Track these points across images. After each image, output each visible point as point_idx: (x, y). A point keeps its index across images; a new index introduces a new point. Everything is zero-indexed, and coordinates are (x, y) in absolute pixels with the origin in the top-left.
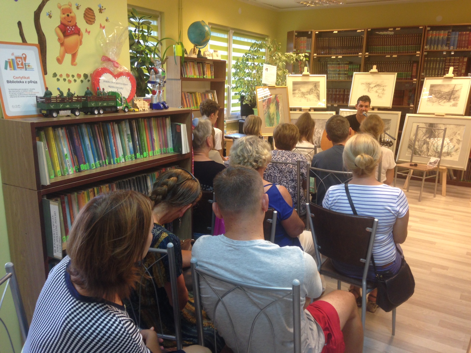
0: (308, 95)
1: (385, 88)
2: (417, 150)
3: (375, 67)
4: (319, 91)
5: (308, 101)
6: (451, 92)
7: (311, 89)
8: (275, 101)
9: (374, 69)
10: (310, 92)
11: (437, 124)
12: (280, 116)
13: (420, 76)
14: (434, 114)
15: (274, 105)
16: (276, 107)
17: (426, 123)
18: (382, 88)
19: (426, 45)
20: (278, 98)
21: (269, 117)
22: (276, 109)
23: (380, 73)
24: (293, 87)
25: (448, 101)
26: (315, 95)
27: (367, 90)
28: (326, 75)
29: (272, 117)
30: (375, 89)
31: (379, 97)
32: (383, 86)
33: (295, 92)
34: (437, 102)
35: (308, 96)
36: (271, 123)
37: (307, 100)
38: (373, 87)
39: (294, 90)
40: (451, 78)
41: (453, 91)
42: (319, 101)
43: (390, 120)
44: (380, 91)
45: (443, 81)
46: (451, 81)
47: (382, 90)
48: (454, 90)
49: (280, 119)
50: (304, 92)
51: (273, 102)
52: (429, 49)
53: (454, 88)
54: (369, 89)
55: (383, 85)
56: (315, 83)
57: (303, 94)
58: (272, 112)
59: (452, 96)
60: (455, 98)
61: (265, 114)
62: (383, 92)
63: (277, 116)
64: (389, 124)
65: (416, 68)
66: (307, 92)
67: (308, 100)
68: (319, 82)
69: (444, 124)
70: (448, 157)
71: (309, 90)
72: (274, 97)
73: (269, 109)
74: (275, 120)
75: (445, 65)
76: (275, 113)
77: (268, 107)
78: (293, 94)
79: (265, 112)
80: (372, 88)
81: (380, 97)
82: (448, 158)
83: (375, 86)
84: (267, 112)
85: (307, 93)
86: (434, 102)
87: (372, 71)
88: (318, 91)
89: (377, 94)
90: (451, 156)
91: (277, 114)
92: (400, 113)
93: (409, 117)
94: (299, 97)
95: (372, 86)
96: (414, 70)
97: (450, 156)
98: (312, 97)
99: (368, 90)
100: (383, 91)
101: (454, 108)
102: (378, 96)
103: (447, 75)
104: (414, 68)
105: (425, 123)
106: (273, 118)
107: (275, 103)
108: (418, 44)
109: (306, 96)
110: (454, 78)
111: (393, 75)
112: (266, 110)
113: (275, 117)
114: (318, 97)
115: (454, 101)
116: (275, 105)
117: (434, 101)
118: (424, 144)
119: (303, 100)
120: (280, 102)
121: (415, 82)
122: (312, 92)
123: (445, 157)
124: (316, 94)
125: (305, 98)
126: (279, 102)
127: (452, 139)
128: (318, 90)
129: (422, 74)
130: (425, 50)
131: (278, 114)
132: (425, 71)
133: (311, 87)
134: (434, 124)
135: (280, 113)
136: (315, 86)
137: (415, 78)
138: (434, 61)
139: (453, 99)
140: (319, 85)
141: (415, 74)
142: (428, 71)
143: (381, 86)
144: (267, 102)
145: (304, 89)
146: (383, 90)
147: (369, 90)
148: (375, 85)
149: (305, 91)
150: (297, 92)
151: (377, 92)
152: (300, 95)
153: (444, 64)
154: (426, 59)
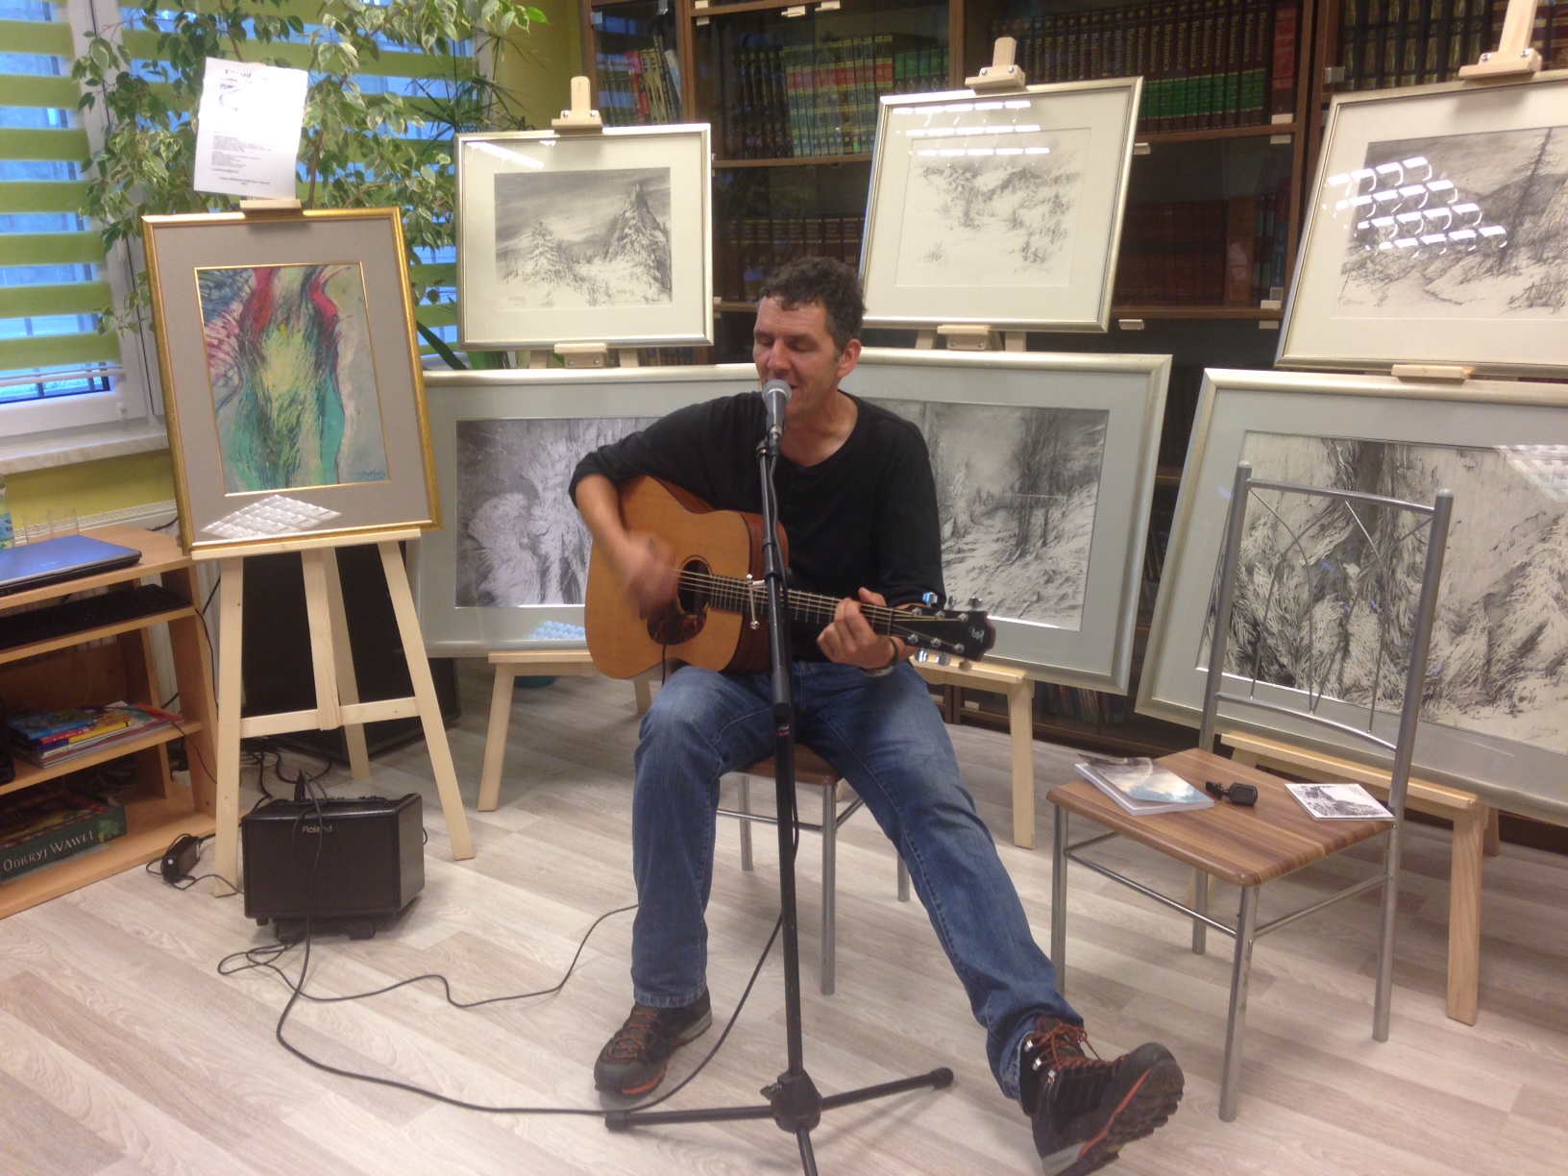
0: (597, 261)
1: (1068, 192)
2: (1271, 641)
3: (1005, 47)
4: (665, 232)
5: (593, 302)
6: (1514, 195)
7: (616, 224)
8: (307, 310)
9: (1003, 65)
10: (607, 243)
11: (1411, 446)
12: (350, 409)
13: (1318, 88)
14: (1382, 368)
15: (298, 338)
16: (311, 348)
17: (1333, 440)
18: (1046, 192)
20: (330, 293)
21: (260, 421)
22: (318, 366)
23: (1033, 89)
24: (502, 213)
25: (1490, 262)
26: (638, 259)
27: (958, 211)
28: (705, 128)
29: (279, 421)
30: (1005, 203)
31: (1032, 256)
32: (1056, 180)
33: (511, 244)
34: (1415, 274)
35: (598, 270)
36: (275, 466)
37: (593, 291)
38: (993, 192)
39: (505, 232)
40: (1516, 82)
41: (1532, 180)
42: (664, 298)
43: (1099, 416)
44: (1033, 217)
45: (1461, 110)
46: (1516, 102)
47: (1046, 208)
48: (1543, 171)
49: (348, 431)
50: (571, 245)
51: (287, 320)
53: (1538, 161)
54: (969, 202)
55: (1054, 174)
56: (642, 183)
57: (566, 258)
58: (284, 388)
59: (1527, 225)
60: (1548, 237)
61: (226, 401)
62: (1051, 224)
63: (322, 412)
64: (1093, 443)
66: (590, 242)
67: (596, 293)
68: (663, 174)
69: (1462, 450)
70: (1487, 711)
71: (602, 231)
72: (296, 285)
73: (253, 369)
74: (308, 443)
76: (307, 393)
77: (251, 354)
78: (503, 255)
79: (221, 392)
80: (989, 196)
81: (1035, 255)
82: (1490, 722)
83: (1006, 185)
84: (243, 392)
85: (589, 252)
86: (1389, 279)
87: (989, 75)
88: (659, 234)
89: (1018, 239)
90: (1514, 711)
91: (321, 402)
92: (1161, 362)
93: (1224, 396)
94: (536, 274)
95: (988, 181)
97: (1504, 705)
98: (620, 272)
99: (967, 214)
100: (1053, 212)
101: (1540, 316)
102: (1025, 249)
103: (1491, 63)
105: (1324, 440)
106: (293, 431)
107: (302, 324)
109: (583, 269)
110: (1539, 75)
111: (1120, 99)
112: (233, 375)
113: (309, 419)
114: (661, 270)
115: (1539, 259)
116: (307, 338)
117: (1393, 270)
118: (1318, 597)
119: (568, 300)
120: (342, 315)
121: (1286, 140)
122: (621, 238)
123: (1464, 708)
124: (644, 254)
125: (579, 279)
126: (334, 319)
127: (1523, 567)
128: (656, 226)
129: (1330, 74)
131: (330, 397)
133: (612, 206)
134: (1392, 445)
135: (346, 389)
136: (642, 202)
137: (1286, 111)
139: (1533, 243)
140: (666, 194)
141: (1286, 83)
142: (1370, 48)
143: (1045, 183)
144: (241, 322)
145: (570, 226)
146: (1058, 205)
147: (973, 214)
148: (1001, 175)
149: (579, 238)
150: (523, 241)
151: (1015, 222)
152: (543, 260)
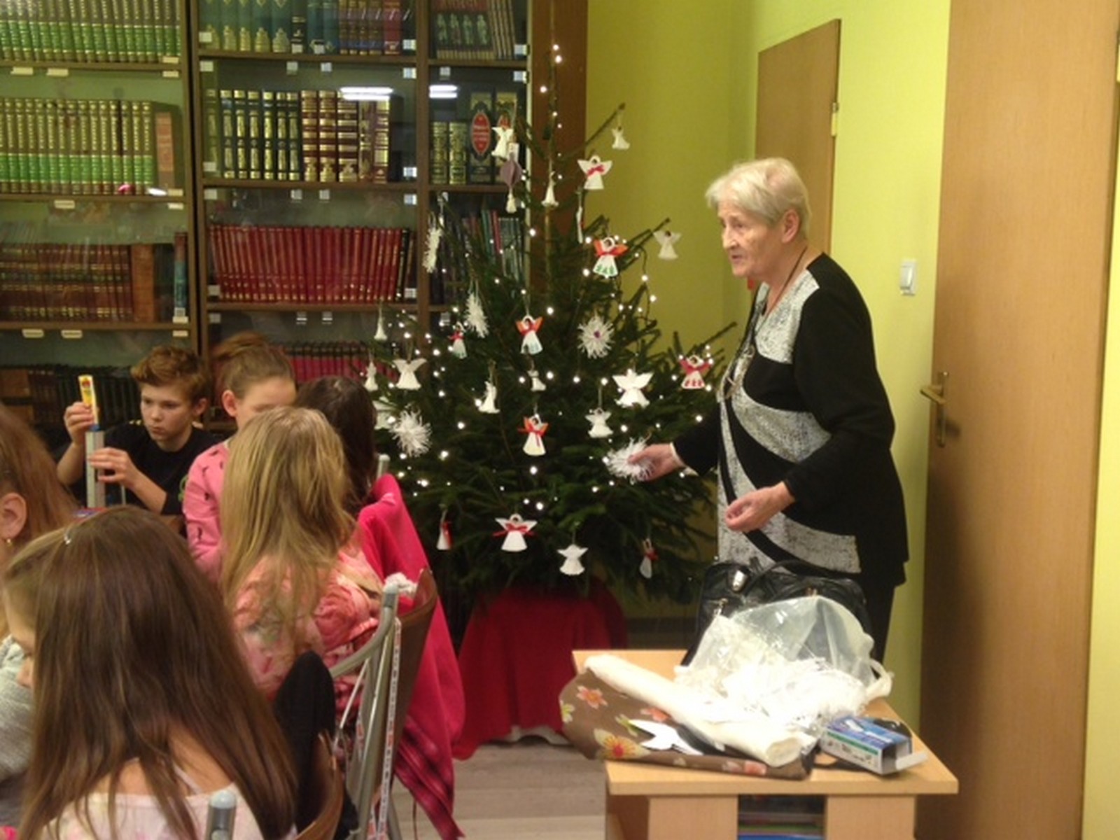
13: (198, 177)
19: (202, 28)
52: (217, 46)
65: (169, 137)
75: (300, 128)
96: (160, 146)
104: (159, 137)
108: (162, 22)
121: (180, 207)
130: (201, 52)
132: (214, 151)
137: (176, 188)
138: (246, 106)
141: (171, 169)
142: (228, 152)
153: (293, 122)
154: (212, 93)
